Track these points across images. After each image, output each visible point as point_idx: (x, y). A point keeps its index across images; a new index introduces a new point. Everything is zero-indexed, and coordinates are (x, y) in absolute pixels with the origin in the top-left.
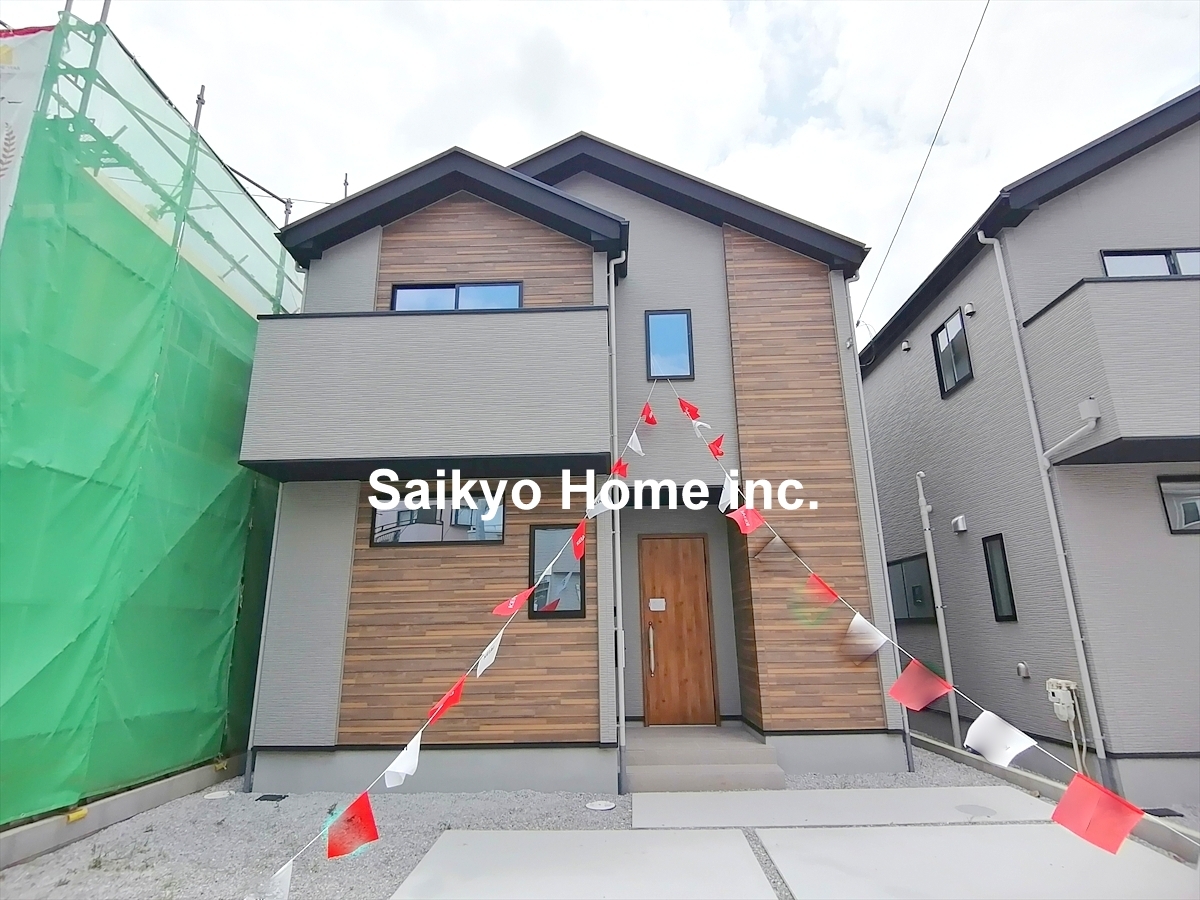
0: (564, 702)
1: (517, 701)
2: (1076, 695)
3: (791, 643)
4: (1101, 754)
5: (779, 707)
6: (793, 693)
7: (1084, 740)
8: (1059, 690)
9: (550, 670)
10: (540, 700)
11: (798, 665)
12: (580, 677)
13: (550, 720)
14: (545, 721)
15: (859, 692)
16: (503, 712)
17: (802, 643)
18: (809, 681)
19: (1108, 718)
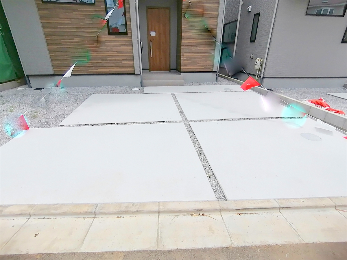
0: (123, 62)
1: (108, 61)
2: (262, 63)
3: (191, 46)
4: (262, 77)
5: (186, 65)
6: (190, 61)
7: (259, 74)
8: (258, 61)
9: (118, 52)
10: (116, 61)
11: (192, 53)
12: (128, 55)
13: (120, 67)
14: (118, 67)
15: (208, 61)
16: (105, 65)
17: (194, 46)
18: (195, 58)
19: (267, 68)
